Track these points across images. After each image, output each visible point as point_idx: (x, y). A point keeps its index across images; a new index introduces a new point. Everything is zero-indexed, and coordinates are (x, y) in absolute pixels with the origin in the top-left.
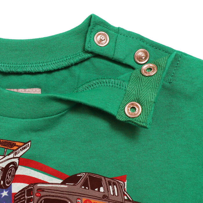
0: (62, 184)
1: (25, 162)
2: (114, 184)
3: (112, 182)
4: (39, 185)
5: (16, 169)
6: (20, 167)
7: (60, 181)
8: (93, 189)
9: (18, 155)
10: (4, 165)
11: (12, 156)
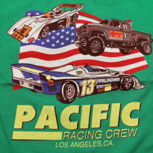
0: (100, 24)
1: (81, 13)
2: (125, 24)
3: (124, 23)
4: (89, 24)
5: (78, 17)
6: (79, 16)
7: (99, 22)
8: (115, 26)
9: (78, 10)
10: (71, 15)
11: (75, 11)
